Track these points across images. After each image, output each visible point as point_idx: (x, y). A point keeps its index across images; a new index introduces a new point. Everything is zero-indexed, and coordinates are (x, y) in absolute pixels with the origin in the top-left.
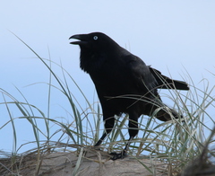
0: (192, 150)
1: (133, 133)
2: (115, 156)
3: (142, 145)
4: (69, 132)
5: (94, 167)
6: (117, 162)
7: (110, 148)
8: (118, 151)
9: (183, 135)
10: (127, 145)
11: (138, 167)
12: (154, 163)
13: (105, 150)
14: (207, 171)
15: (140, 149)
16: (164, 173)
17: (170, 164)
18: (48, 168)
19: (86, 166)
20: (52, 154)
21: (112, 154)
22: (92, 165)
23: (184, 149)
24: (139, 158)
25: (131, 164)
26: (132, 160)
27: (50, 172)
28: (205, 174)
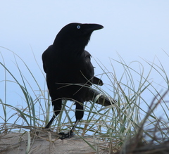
0: (130, 130)
2: (64, 136)
3: (86, 126)
4: (22, 115)
5: (45, 145)
6: (65, 141)
7: (59, 129)
8: (66, 132)
9: (122, 117)
10: (74, 127)
11: (83, 146)
12: (97, 141)
13: (55, 131)
14: (142, 148)
15: (84, 129)
16: (105, 150)
17: (111, 143)
18: (5, 147)
19: (38, 144)
20: (9, 135)
21: (61, 134)
22: (44, 144)
23: (123, 129)
24: (83, 138)
25: (77, 143)
26: (78, 139)
27: (7, 150)
28: (141, 151)
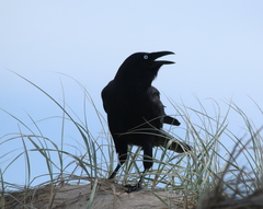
0: (208, 182)
1: (148, 165)
2: (130, 189)
3: (157, 177)
4: (81, 164)
5: (109, 199)
6: (132, 194)
7: (125, 181)
8: (133, 184)
9: (198, 167)
11: (153, 200)
12: (169, 195)
13: (120, 183)
14: (222, 203)
15: (155, 181)
16: (180, 205)
17: (186, 197)
18: (62, 202)
19: (100, 199)
20: (66, 188)
21: (127, 186)
22: (107, 198)
23: (200, 182)
24: (155, 191)
25: (147, 197)
26: (147, 192)
27: (63, 206)
28: (221, 207)
